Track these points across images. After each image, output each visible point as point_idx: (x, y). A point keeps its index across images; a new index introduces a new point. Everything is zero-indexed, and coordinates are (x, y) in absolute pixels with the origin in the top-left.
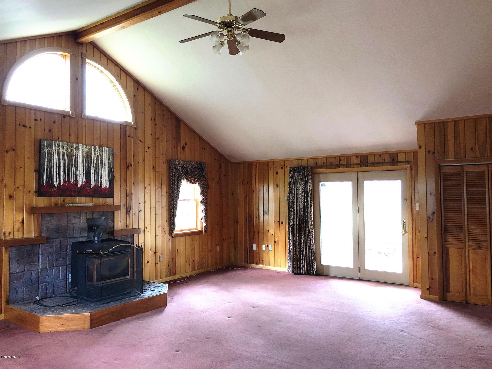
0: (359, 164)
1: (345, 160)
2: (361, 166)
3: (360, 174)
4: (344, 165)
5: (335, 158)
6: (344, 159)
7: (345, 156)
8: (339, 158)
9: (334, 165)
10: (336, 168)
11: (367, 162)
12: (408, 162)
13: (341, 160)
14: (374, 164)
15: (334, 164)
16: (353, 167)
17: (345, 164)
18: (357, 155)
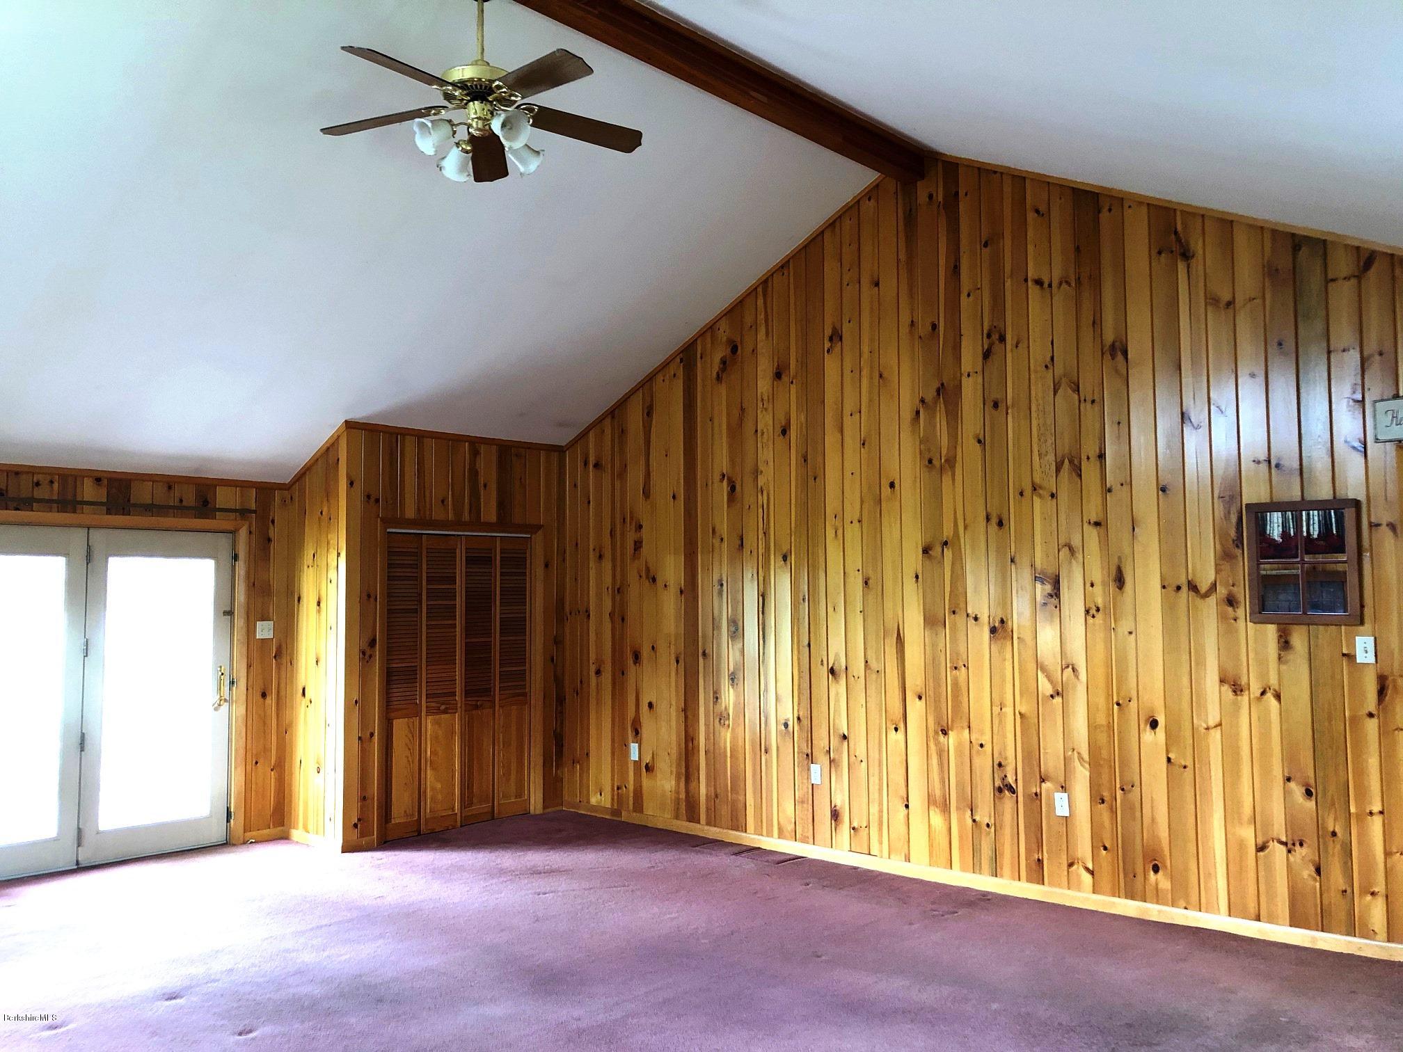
0: (101, 504)
1: (56, 485)
2: (108, 509)
3: (98, 536)
4: (50, 501)
5: (17, 473)
6: (52, 482)
7: (56, 474)
8: (31, 478)
9: (13, 499)
10: (17, 509)
11: (129, 501)
12: (243, 513)
13: (38, 484)
14: (151, 509)
15: (11, 494)
16: (83, 513)
17: (55, 497)
18: (99, 475)
